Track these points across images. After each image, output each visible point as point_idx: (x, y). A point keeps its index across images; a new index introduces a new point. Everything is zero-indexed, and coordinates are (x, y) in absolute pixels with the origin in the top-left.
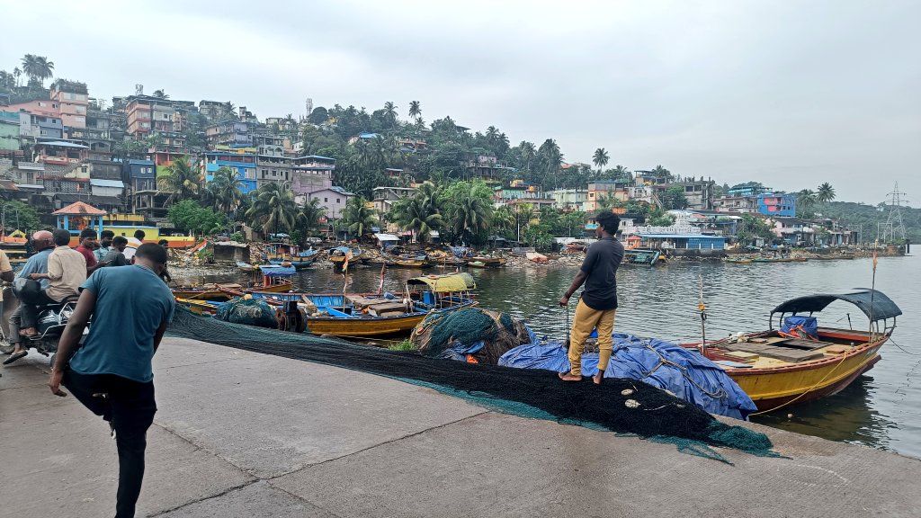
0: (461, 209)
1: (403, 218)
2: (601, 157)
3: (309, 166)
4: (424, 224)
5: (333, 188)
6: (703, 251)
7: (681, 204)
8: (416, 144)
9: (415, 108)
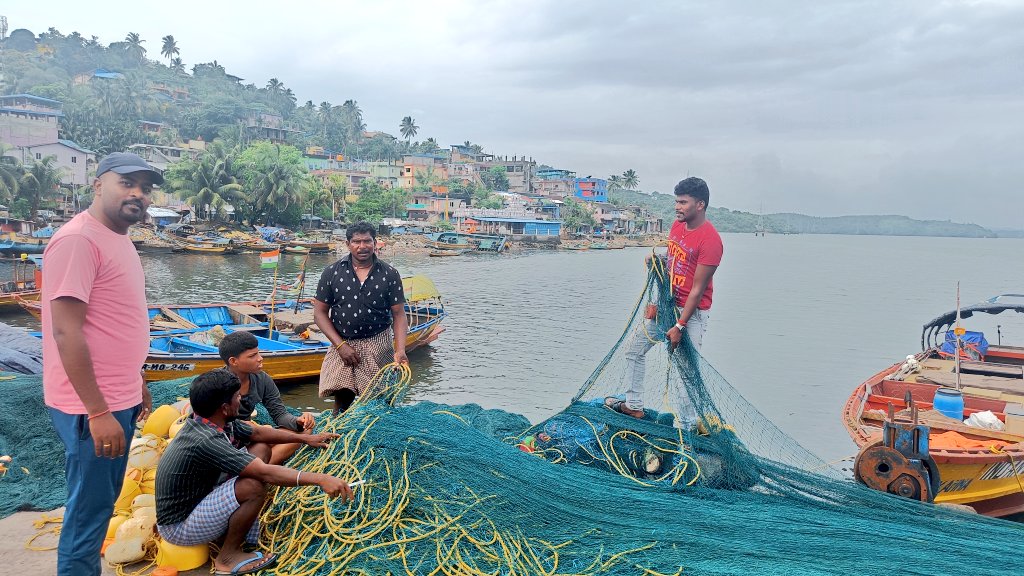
0: (267, 178)
1: (185, 187)
2: (408, 126)
3: (19, 108)
4: (216, 197)
5: (61, 141)
6: (539, 237)
7: (502, 184)
8: (175, 92)
9: (169, 44)
